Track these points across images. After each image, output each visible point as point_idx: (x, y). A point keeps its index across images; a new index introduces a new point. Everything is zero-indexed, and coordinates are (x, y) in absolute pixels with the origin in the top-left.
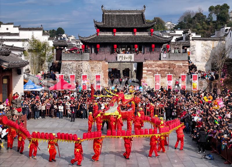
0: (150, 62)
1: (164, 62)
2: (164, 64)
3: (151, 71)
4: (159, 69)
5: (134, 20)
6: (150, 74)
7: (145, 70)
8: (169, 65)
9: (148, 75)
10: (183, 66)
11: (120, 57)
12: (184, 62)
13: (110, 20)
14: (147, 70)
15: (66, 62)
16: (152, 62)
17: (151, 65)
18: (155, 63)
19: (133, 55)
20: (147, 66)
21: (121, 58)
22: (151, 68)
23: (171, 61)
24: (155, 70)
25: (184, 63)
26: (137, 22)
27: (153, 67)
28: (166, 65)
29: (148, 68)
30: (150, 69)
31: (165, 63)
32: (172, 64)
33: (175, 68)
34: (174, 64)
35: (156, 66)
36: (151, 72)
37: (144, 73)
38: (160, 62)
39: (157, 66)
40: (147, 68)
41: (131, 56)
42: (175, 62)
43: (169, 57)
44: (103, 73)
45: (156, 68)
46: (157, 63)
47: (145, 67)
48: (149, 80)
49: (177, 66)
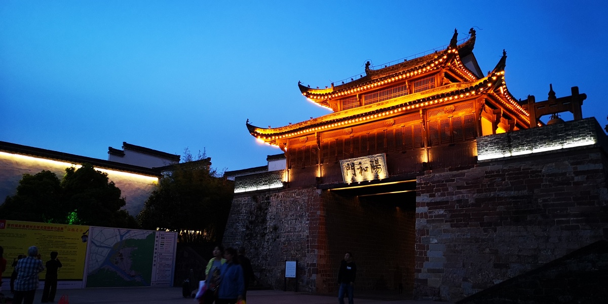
0: (437, 176)
1: (490, 167)
2: (489, 174)
3: (442, 208)
4: (470, 197)
6: (439, 219)
7: (423, 204)
8: (512, 178)
9: (433, 221)
11: (348, 168)
14: (428, 204)
16: (447, 174)
17: (442, 186)
18: (455, 176)
19: (382, 158)
20: (429, 190)
21: (351, 171)
22: (443, 195)
24: (459, 201)
25: (579, 163)
28: (499, 180)
29: (433, 196)
30: (438, 199)
31: (492, 172)
32: (526, 173)
33: (538, 187)
34: (532, 173)
35: (459, 188)
36: (442, 212)
37: (421, 216)
38: (474, 172)
39: (464, 188)
40: (430, 196)
41: (377, 162)
42: (538, 164)
43: (510, 146)
44: (308, 220)
45: (461, 193)
46: (463, 174)
47: (423, 192)
48: (436, 241)
49: (548, 176)
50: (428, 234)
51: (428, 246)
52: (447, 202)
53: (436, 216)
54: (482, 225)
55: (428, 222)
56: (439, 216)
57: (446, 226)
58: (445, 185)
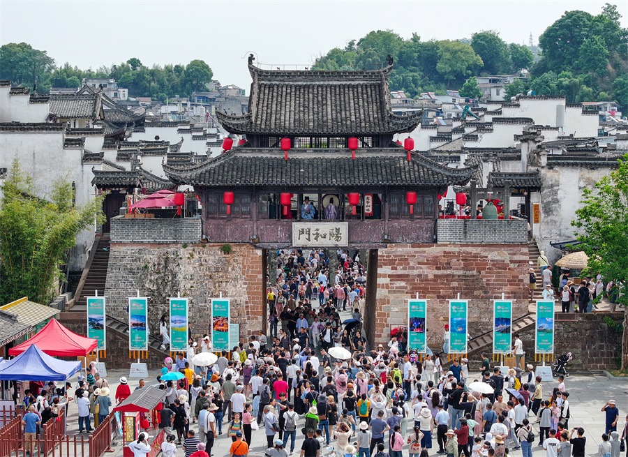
0: (400, 250)
1: (447, 249)
2: (447, 254)
3: (404, 280)
4: (430, 273)
5: (352, 104)
6: (400, 290)
7: (384, 276)
8: (465, 260)
9: (395, 292)
10: (512, 262)
11: (302, 232)
12: (515, 249)
13: (274, 106)
14: (390, 276)
15: (123, 248)
16: (409, 249)
17: (404, 260)
18: (416, 252)
19: (343, 227)
20: (391, 263)
21: (305, 236)
22: (404, 269)
23: (473, 245)
24: (419, 276)
25: (514, 254)
26: (362, 111)
27: (411, 264)
28: (454, 260)
29: (396, 269)
30: (400, 271)
31: (450, 253)
32: (476, 257)
33: (484, 269)
34: (481, 257)
35: (419, 263)
36: (403, 284)
37: (383, 286)
38: (434, 251)
39: (425, 264)
40: (392, 269)
41: (338, 230)
42: (486, 251)
43: (465, 233)
44: (245, 284)
45: (422, 268)
46: (425, 252)
47: (385, 264)
48: (397, 310)
49: (492, 261)
50: (389, 303)
51: (388, 314)
52: (408, 276)
53: (397, 288)
54: (438, 297)
55: (389, 292)
56: (400, 287)
57: (407, 297)
58: (407, 260)
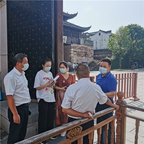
0: (75, 45)
1: (82, 46)
4: (80, 51)
7: (72, 51)
9: (74, 55)
10: (91, 49)
14: (73, 51)
22: (76, 49)
24: (78, 51)
28: (83, 48)
32: (86, 48)
33: (87, 51)
35: (78, 49)
37: (72, 53)
41: (65, 38)
42: (88, 47)
46: (79, 46)
47: (73, 48)
48: (75, 59)
49: (89, 49)
51: (73, 60)
52: (76, 51)
54: (81, 56)
56: (75, 54)
57: (76, 56)
58: (76, 47)
